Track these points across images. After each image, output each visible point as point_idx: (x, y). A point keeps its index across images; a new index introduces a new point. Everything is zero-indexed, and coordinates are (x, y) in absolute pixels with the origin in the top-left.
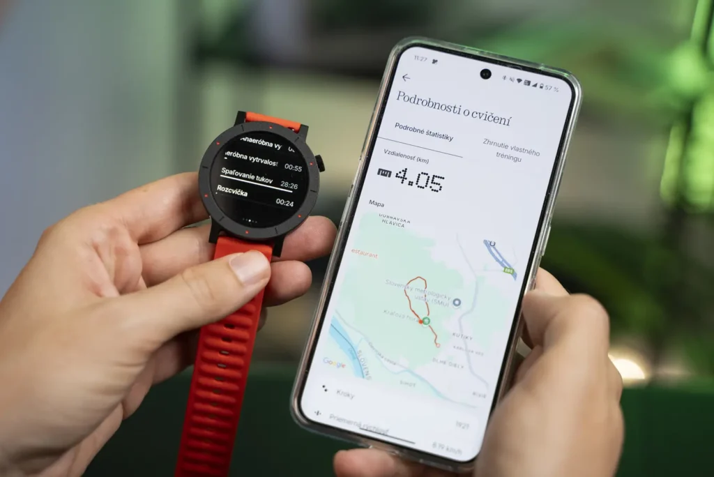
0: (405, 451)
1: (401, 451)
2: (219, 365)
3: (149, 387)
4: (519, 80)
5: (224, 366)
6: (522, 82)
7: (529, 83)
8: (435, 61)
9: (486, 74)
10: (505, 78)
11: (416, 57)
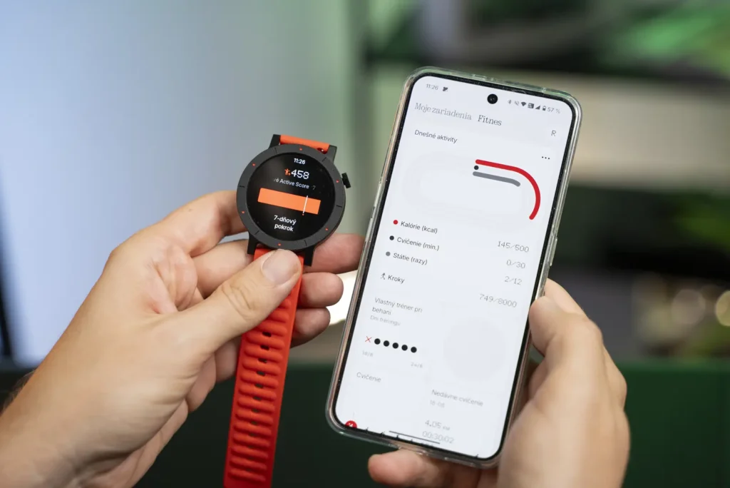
1: (427, 451)
4: (524, 104)
6: (526, 106)
7: (532, 106)
8: (445, 89)
9: (493, 99)
10: (510, 102)
11: (428, 86)
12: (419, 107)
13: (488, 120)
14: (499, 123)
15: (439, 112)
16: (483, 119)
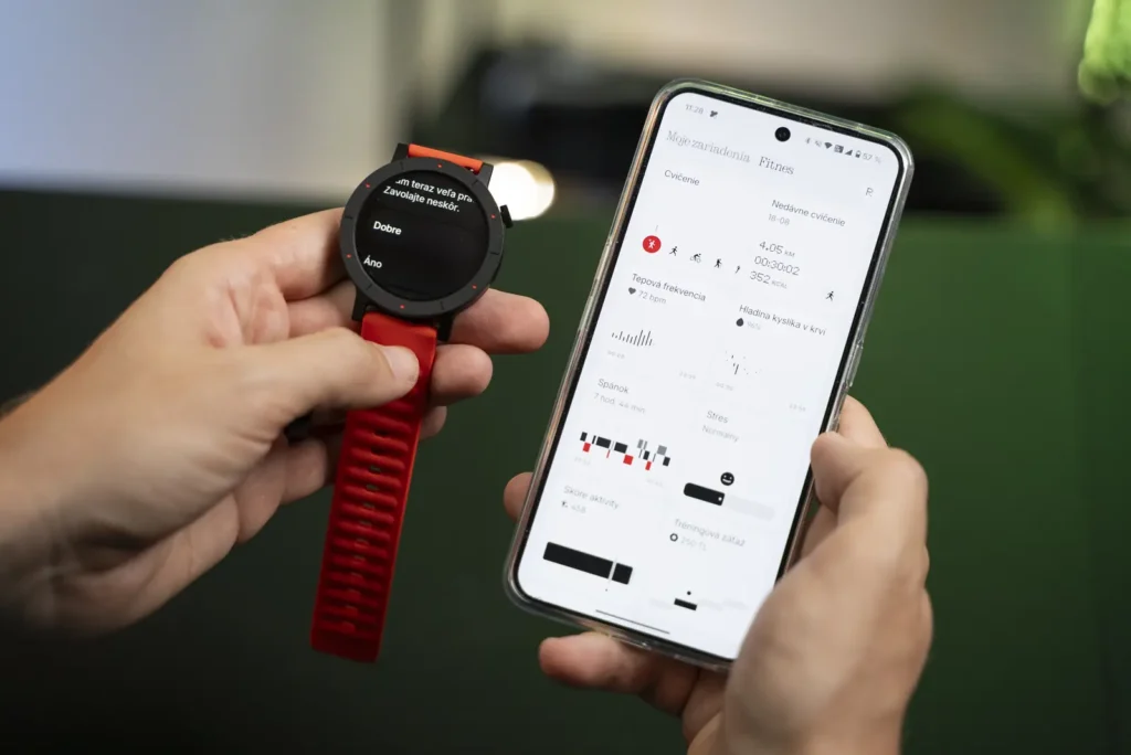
0: (656, 643)
2: (368, 486)
3: (276, 505)
4: (828, 145)
5: (376, 489)
6: (832, 148)
7: (841, 149)
8: (713, 114)
9: (783, 134)
10: (808, 141)
11: (689, 107)
12: (672, 137)
13: (774, 165)
14: (790, 170)
15: (701, 146)
16: (766, 163)
